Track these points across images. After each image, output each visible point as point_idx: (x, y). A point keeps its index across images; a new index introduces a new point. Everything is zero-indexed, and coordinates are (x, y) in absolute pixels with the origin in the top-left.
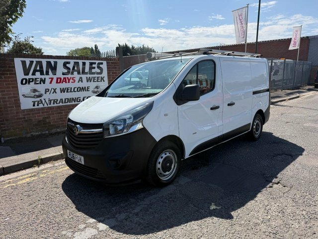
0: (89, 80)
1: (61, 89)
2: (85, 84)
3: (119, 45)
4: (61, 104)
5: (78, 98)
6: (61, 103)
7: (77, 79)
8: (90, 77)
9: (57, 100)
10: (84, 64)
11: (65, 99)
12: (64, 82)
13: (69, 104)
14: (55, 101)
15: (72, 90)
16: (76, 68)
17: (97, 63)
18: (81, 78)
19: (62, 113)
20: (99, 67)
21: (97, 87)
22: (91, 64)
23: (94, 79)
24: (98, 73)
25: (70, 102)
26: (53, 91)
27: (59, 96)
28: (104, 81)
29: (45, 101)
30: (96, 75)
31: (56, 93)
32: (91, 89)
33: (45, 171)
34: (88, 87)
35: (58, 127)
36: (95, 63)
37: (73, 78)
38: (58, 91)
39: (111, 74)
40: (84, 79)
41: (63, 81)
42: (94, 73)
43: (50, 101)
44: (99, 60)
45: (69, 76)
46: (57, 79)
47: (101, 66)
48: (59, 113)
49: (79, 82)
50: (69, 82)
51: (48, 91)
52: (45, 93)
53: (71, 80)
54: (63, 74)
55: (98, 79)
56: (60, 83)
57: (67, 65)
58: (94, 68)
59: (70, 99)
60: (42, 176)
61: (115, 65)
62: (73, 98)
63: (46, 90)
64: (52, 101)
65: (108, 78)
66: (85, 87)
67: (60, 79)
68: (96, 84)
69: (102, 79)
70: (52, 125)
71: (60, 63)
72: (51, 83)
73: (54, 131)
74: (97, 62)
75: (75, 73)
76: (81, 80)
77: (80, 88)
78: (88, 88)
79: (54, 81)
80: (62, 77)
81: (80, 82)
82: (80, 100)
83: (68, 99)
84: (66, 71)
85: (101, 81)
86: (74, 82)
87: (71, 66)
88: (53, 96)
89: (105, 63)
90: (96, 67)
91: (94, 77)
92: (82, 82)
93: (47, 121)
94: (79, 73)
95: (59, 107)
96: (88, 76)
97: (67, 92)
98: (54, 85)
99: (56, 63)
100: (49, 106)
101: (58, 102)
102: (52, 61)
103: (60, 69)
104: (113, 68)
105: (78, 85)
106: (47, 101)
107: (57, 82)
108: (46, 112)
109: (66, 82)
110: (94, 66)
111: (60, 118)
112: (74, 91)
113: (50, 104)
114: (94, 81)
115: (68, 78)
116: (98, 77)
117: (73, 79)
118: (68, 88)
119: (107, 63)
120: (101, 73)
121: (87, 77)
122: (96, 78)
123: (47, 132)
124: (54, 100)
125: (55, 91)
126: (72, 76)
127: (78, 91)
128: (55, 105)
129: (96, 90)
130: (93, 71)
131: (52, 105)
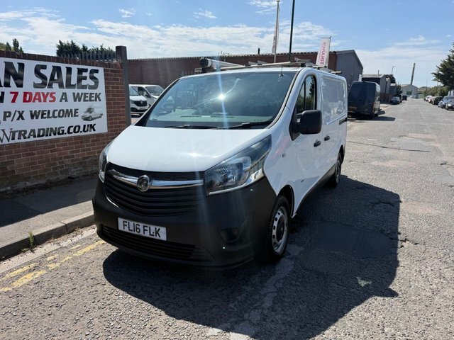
0: (77, 98)
1: (31, 112)
2: (71, 105)
3: (60, 42)
4: (32, 139)
5: (60, 128)
6: (32, 137)
7: (58, 96)
8: (78, 94)
9: (25, 132)
10: (69, 70)
11: (39, 130)
12: (37, 101)
13: (45, 138)
14: (22, 134)
15: (51, 115)
16: (56, 78)
17: (89, 71)
18: (64, 94)
19: (34, 154)
20: (93, 78)
21: (90, 110)
22: (80, 71)
23: (85, 97)
24: (91, 87)
25: (47, 136)
26: (17, 115)
27: (29, 124)
28: (100, 100)
29: (5, 134)
30: (88, 91)
31: (23, 119)
32: (81, 113)
33: (52, 258)
34: (76, 110)
35: (27, 179)
36: (86, 70)
37: (52, 94)
38: (27, 115)
39: (111, 89)
40: (70, 97)
41: (35, 99)
42: (84, 87)
43: (14, 133)
44: (93, 65)
45: (46, 90)
46: (25, 94)
47: (95, 75)
48: (29, 154)
49: (61, 101)
50: (45, 101)
51: (9, 116)
52: (5, 120)
53: (49, 98)
54: (36, 86)
55: (91, 97)
56: (29, 101)
57: (42, 71)
58: (85, 78)
59: (48, 129)
60: (52, 266)
61: (115, 76)
62: (52, 129)
63: (5, 113)
64: (17, 134)
65: (107, 95)
66: (71, 110)
67: (31, 94)
68: (88, 104)
69: (97, 96)
70: (18, 176)
71: (30, 66)
72: (14, 101)
73: (21, 185)
74: (90, 68)
75: (55, 85)
76: (64, 97)
77: (63, 110)
78: (76, 112)
79: (20, 97)
80: (34, 91)
81: (64, 101)
82: (63, 131)
83: (43, 129)
84: (40, 81)
85: (96, 100)
86: (54, 101)
87: (47, 73)
88: (18, 125)
89: (101, 70)
90: (88, 78)
91: (85, 94)
92: (66, 101)
93: (9, 168)
94: (61, 86)
95: (28, 144)
96: (76, 91)
97: (42, 117)
98: (20, 105)
99: (22, 66)
100: (11, 142)
101: (27, 135)
102: (15, 62)
103: (30, 78)
104: (113, 79)
105: (59, 105)
106: (8, 134)
107: (25, 101)
108: (7, 153)
109: (40, 101)
110: (84, 74)
111: (32, 164)
112: (54, 117)
113: (13, 139)
114: (85, 100)
115: (43, 94)
116: (91, 94)
117: (51, 96)
118: (43, 111)
119: (105, 70)
120: (95, 87)
121: (74, 94)
122: (88, 95)
123: (9, 188)
124: (20, 132)
125: (21, 116)
126: (50, 90)
127: (59, 116)
128: (23, 140)
129: (88, 115)
130: (84, 82)
131: (17, 141)
